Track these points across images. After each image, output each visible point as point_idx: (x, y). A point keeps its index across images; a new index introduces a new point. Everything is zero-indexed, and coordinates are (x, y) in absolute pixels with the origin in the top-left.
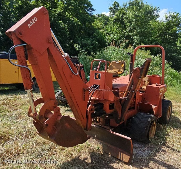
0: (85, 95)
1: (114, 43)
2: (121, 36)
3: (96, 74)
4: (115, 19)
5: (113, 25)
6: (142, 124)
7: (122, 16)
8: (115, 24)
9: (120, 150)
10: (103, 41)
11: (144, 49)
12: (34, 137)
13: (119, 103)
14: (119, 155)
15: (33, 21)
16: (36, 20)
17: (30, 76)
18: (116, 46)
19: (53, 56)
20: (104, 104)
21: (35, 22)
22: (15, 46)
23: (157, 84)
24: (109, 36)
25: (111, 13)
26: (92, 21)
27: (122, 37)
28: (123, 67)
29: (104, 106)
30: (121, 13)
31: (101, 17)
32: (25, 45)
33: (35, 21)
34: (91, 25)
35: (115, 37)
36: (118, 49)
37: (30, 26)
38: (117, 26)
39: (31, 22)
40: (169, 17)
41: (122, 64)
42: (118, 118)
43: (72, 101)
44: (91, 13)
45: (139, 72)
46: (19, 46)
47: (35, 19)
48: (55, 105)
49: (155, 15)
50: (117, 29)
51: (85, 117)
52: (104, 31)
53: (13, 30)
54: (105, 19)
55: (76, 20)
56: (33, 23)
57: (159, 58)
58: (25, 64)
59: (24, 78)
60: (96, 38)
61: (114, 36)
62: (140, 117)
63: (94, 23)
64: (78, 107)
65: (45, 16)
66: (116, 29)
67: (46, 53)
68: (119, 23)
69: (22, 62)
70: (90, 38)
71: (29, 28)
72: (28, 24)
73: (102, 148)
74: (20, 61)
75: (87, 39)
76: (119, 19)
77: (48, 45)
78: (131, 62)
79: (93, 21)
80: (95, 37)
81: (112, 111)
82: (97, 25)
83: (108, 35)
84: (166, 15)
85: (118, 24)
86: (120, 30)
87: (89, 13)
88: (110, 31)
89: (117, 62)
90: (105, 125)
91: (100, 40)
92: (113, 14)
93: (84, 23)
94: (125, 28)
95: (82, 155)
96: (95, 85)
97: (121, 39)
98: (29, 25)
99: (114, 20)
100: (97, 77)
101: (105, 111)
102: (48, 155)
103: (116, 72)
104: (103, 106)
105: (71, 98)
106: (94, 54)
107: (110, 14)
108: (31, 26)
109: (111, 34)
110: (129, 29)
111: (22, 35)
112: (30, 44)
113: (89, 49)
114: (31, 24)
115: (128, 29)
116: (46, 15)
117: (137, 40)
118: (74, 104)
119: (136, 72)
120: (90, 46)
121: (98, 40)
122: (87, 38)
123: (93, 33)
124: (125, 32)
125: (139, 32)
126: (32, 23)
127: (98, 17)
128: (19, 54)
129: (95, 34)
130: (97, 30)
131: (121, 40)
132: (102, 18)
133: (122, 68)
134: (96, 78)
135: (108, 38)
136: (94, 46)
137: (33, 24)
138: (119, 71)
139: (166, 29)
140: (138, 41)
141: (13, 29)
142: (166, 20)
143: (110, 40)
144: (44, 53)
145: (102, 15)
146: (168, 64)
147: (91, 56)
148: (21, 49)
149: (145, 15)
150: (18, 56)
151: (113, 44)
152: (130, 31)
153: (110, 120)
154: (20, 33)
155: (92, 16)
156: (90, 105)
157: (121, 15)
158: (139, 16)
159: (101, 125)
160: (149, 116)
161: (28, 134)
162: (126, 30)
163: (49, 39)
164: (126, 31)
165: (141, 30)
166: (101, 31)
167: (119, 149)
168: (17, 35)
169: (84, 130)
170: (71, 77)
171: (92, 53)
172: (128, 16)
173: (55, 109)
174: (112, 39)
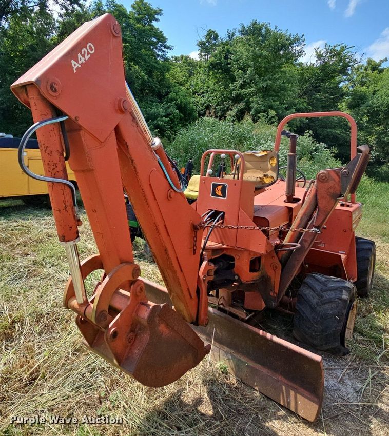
0: (196, 241)
1: (212, 111)
2: (224, 97)
3: (215, 186)
4: (212, 64)
5: (209, 75)
6: (327, 306)
7: (226, 58)
8: (211, 73)
9: (286, 381)
10: (189, 107)
11: (276, 121)
12: (66, 328)
13: (273, 257)
14: (285, 395)
15: (84, 52)
16: (91, 50)
17: (72, 203)
18: (216, 117)
19: (127, 146)
20: (236, 258)
21: (89, 56)
22: (38, 123)
23: (341, 202)
24: (199, 97)
25: (201, 52)
26: (166, 69)
27: (226, 99)
28: (274, 165)
29: (236, 263)
30: (223, 51)
31: (180, 62)
32: (63, 121)
33: (88, 53)
34: (164, 76)
35: (211, 99)
36: (221, 122)
37: (76, 67)
38: (216, 77)
39: (79, 55)
40: (324, 55)
41: (272, 158)
42: (272, 294)
43: (168, 258)
44: (164, 53)
45: (334, 180)
46: (48, 123)
47: (90, 46)
48: (133, 277)
49: (295, 53)
50: (217, 82)
51: (194, 294)
52: (189, 87)
53: (34, 79)
54: (189, 65)
55: (136, 68)
56: (85, 60)
57: (308, 139)
58: (61, 174)
59: (60, 211)
60: (175, 103)
61: (211, 97)
62: (318, 287)
63: (168, 73)
64: (181, 271)
65: (114, 40)
66: (214, 84)
67: (113, 140)
68: (220, 71)
69: (55, 167)
70: (162, 103)
71: (75, 71)
72: (73, 62)
73: (232, 369)
74: (48, 164)
75: (157, 105)
76: (220, 64)
77: (118, 119)
78: (292, 154)
79: (168, 70)
80: (171, 100)
81: (255, 275)
82: (174, 78)
83: (198, 95)
84: (318, 51)
85: (217, 73)
86: (221, 86)
87: (160, 53)
88: (201, 89)
89: (259, 155)
90: (232, 306)
91: (183, 105)
92: (205, 55)
93: (150, 73)
94: (233, 80)
95: (187, 387)
96: (212, 210)
97: (225, 103)
98: (75, 65)
99: (209, 66)
100: (219, 193)
101: (237, 275)
102: (103, 386)
103: (260, 178)
104: (234, 264)
105: (166, 250)
106: (173, 134)
107: (200, 55)
108: (80, 66)
109: (203, 93)
110: (241, 82)
111: (55, 91)
112: (76, 118)
113: (162, 125)
114: (80, 62)
115: (239, 83)
116: (117, 37)
117: (258, 104)
118: (172, 264)
119: (327, 181)
120: (164, 118)
121: (179, 107)
122: (157, 103)
123: (167, 93)
124: (232, 88)
125: (263, 87)
126: (81, 57)
127: (176, 62)
128: (46, 145)
129: (172, 95)
130: (175, 86)
131: (224, 105)
132: (184, 63)
133: (273, 169)
134: (214, 194)
135: (198, 102)
136: (170, 118)
137: (84, 62)
138: (266, 176)
139: (317, 80)
140: (261, 105)
141: (33, 74)
142: (319, 61)
143: (203, 105)
144: (106, 139)
145: (184, 58)
146: (329, 151)
147: (165, 138)
148: (52, 131)
149: (275, 53)
150: (45, 151)
151: (210, 112)
152: (242, 87)
153: (247, 293)
154: (52, 87)
155: (166, 60)
156: (205, 263)
157: (223, 55)
158: (261, 56)
159: (222, 304)
160: (343, 287)
161: (52, 320)
162: (234, 84)
163: (120, 100)
164: (234, 86)
165: (267, 84)
166: (183, 88)
167: (284, 379)
168: (43, 91)
169: (192, 326)
170: (169, 198)
171: (168, 132)
172: (238, 57)
173: (132, 287)
174: (205, 103)
